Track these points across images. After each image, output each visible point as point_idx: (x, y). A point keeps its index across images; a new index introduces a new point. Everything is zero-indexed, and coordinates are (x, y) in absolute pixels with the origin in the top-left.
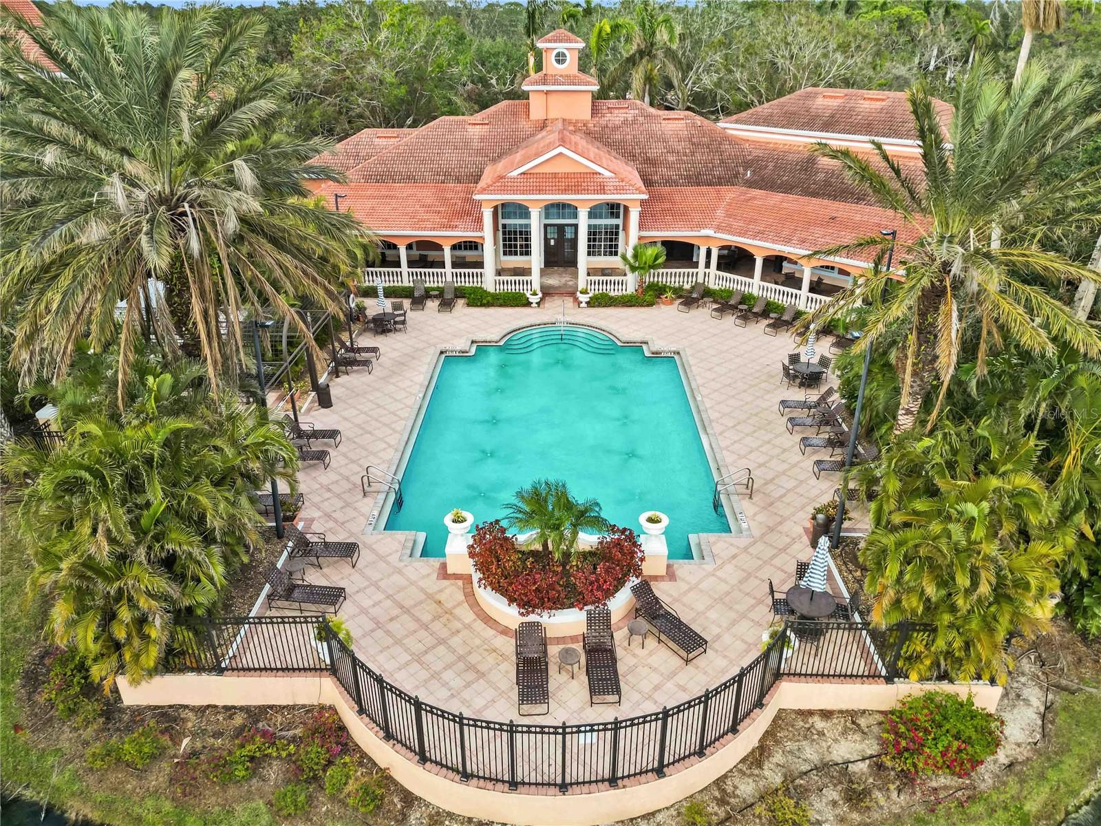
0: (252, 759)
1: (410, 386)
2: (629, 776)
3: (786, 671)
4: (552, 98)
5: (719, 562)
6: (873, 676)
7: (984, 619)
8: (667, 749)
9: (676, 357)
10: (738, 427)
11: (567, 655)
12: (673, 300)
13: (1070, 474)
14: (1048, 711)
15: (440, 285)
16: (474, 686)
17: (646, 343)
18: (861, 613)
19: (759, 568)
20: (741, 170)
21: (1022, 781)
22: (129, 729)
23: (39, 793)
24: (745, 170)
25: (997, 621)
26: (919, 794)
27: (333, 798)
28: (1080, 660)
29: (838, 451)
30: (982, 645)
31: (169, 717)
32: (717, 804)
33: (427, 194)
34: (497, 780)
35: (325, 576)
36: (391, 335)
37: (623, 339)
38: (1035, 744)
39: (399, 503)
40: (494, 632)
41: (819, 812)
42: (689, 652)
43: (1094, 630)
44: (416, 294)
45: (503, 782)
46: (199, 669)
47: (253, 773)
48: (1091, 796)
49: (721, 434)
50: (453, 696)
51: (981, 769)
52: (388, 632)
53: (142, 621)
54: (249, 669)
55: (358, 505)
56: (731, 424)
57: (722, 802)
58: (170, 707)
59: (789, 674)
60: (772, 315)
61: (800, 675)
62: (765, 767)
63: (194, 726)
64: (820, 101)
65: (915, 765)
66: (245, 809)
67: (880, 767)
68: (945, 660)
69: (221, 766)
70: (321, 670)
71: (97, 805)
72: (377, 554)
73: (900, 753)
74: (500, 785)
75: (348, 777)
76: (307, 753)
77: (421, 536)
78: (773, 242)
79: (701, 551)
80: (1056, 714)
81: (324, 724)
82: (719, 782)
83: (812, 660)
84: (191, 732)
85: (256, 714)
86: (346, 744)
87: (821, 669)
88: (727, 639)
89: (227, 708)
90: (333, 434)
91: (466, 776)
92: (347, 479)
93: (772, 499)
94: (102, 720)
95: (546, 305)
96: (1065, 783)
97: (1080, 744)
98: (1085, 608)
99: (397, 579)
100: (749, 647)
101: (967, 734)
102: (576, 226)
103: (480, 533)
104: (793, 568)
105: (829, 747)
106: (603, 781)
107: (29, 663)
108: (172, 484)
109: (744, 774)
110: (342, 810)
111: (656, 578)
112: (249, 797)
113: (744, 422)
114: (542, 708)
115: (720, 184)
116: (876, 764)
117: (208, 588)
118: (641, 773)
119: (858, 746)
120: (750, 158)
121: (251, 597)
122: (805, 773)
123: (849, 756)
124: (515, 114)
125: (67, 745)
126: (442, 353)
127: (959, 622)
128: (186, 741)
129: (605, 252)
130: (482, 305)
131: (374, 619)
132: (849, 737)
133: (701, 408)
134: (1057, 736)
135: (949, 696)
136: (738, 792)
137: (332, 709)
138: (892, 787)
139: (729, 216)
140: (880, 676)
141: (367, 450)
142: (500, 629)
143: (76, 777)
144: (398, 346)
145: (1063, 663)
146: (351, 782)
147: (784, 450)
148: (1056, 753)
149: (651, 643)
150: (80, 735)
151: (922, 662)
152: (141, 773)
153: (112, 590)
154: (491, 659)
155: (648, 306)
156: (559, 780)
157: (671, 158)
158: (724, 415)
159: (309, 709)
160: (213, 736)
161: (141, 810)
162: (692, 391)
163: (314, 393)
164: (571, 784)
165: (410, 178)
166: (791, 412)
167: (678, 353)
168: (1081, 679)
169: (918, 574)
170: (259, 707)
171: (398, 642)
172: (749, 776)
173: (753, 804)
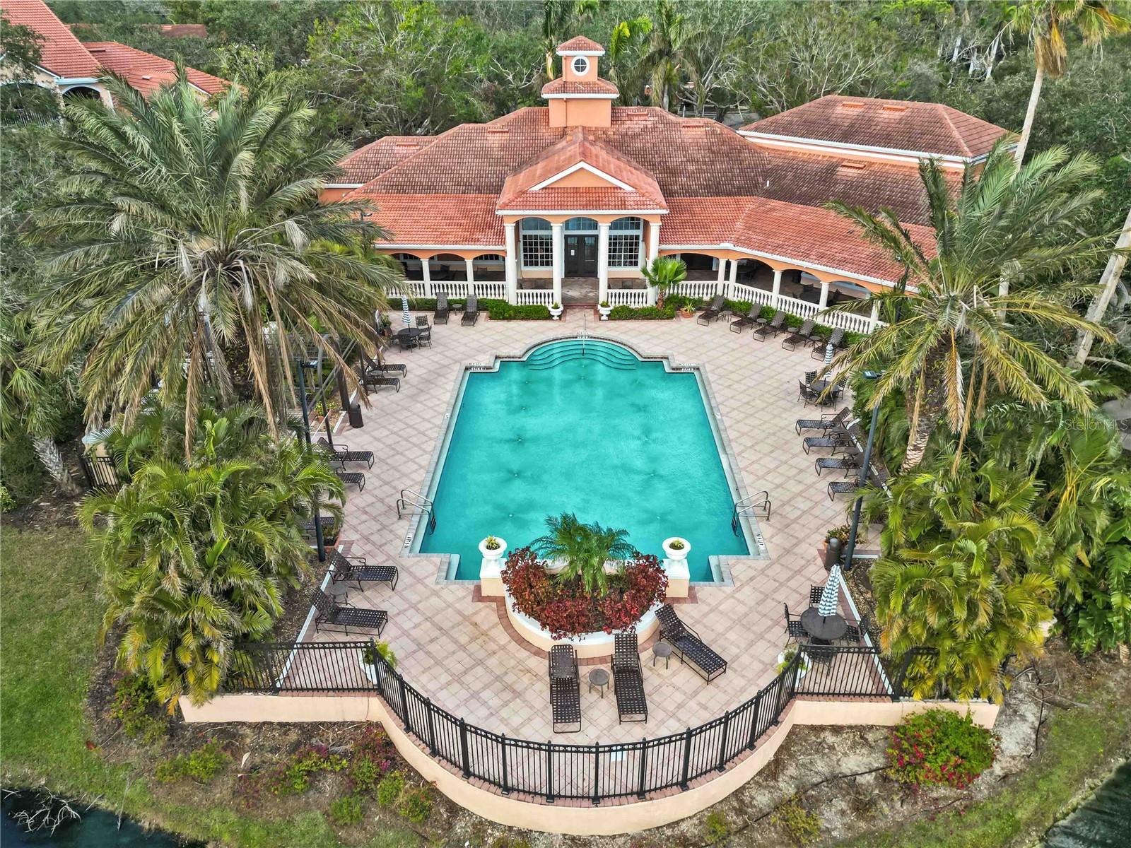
0: (309, 773)
1: (438, 405)
2: (656, 789)
3: (800, 690)
4: (572, 106)
5: (738, 584)
6: (880, 695)
7: (982, 645)
8: (690, 764)
9: (696, 373)
10: (756, 447)
11: (597, 676)
12: (692, 313)
13: (1066, 509)
14: (1041, 727)
15: (462, 297)
16: (511, 705)
17: (666, 358)
18: (871, 634)
19: (776, 590)
20: (761, 179)
21: (1015, 792)
22: (192, 746)
23: (113, 804)
24: (765, 180)
25: (994, 647)
26: (920, 804)
27: (384, 809)
28: (1074, 677)
29: (852, 471)
30: (980, 669)
31: (228, 733)
32: (736, 814)
33: (448, 205)
34: (536, 794)
35: (367, 599)
36: (416, 350)
37: (645, 354)
38: (1029, 757)
39: (432, 525)
40: (527, 653)
41: (828, 821)
42: (709, 673)
43: (1087, 649)
44: (440, 307)
45: (541, 795)
46: (256, 689)
47: (311, 786)
48: (1078, 804)
49: (739, 454)
50: (492, 714)
51: (977, 781)
52: (428, 653)
53: (205, 647)
54: (302, 690)
55: (395, 527)
56: (749, 444)
57: (740, 812)
58: (229, 724)
59: (802, 693)
60: (791, 329)
61: (813, 694)
62: (780, 779)
63: (252, 742)
64: (839, 110)
65: (917, 778)
66: (304, 819)
67: (886, 779)
68: (946, 681)
69: (282, 780)
70: (369, 690)
71: (168, 816)
72: (415, 577)
73: (904, 767)
74: (538, 798)
75: (398, 790)
76: (360, 768)
77: (455, 559)
78: (792, 256)
79: (721, 573)
80: (1050, 729)
81: (373, 740)
82: (738, 794)
83: (824, 679)
84: (250, 747)
85: (310, 730)
86: (394, 759)
87: (832, 688)
88: (745, 659)
89: (281, 725)
90: (366, 456)
91: (507, 789)
92: (382, 501)
93: (788, 521)
94: (167, 737)
95: (568, 318)
96: (1054, 793)
97: (1069, 756)
98: (1080, 629)
99: (434, 601)
100: (767, 667)
101: (965, 750)
102: (596, 237)
103: (512, 558)
104: (806, 591)
105: (839, 760)
106: (632, 794)
107: (93, 683)
108: (232, 521)
109: (760, 785)
110: (393, 820)
111: (678, 600)
112: (307, 808)
113: (762, 441)
114: (575, 726)
115: (740, 195)
116: (882, 776)
117: (264, 616)
118: (666, 786)
119: (865, 760)
120: (770, 166)
121: (299, 619)
122: (817, 785)
123: (857, 769)
124: (534, 121)
125: (135, 760)
126: (467, 369)
127: (959, 647)
128: (246, 756)
129: (625, 262)
130: (504, 319)
131: (414, 640)
132: (858, 751)
133: (721, 427)
134: (1049, 749)
135: (949, 715)
136: (755, 802)
137: (379, 725)
138: (896, 798)
139: (749, 228)
140: (886, 695)
141: (399, 471)
142: (533, 650)
143: (146, 790)
144: (423, 362)
145: (1058, 681)
146: (401, 794)
147: (801, 471)
148: (1047, 765)
149: (675, 663)
150: (147, 751)
151: (925, 683)
152: (207, 786)
153: (179, 620)
154: (526, 679)
155: (668, 318)
156: (592, 793)
157: (691, 167)
158: (743, 434)
159: (357, 726)
160: (271, 751)
161: (208, 821)
162: (712, 408)
163: (344, 413)
164: (603, 797)
165: (431, 188)
166: (807, 431)
167: (698, 369)
168: (1074, 696)
169: (921, 605)
170: (312, 723)
171: (438, 663)
172: (765, 788)
173: (768, 814)
